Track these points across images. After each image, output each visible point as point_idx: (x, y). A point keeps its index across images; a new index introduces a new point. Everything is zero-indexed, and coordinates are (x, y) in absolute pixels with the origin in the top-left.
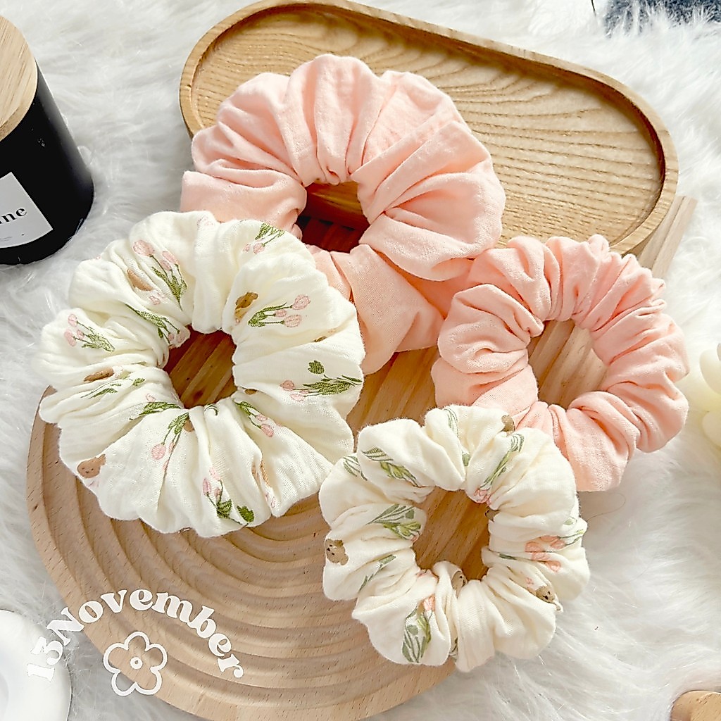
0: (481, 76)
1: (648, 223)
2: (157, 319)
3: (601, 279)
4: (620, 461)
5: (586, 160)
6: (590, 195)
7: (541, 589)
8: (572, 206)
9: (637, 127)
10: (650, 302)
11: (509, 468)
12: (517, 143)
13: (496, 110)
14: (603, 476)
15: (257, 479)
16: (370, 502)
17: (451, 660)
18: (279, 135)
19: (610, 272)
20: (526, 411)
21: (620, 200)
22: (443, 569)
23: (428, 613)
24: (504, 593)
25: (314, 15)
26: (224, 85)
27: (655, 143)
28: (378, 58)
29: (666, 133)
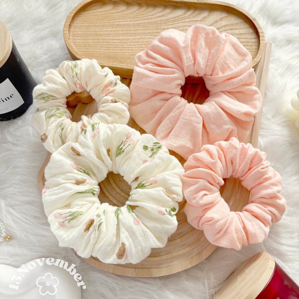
0: (179, 12)
9: (243, 20)
25: (108, 1)
26: (81, 35)
27: (252, 24)
28: (137, 12)
29: (255, 19)
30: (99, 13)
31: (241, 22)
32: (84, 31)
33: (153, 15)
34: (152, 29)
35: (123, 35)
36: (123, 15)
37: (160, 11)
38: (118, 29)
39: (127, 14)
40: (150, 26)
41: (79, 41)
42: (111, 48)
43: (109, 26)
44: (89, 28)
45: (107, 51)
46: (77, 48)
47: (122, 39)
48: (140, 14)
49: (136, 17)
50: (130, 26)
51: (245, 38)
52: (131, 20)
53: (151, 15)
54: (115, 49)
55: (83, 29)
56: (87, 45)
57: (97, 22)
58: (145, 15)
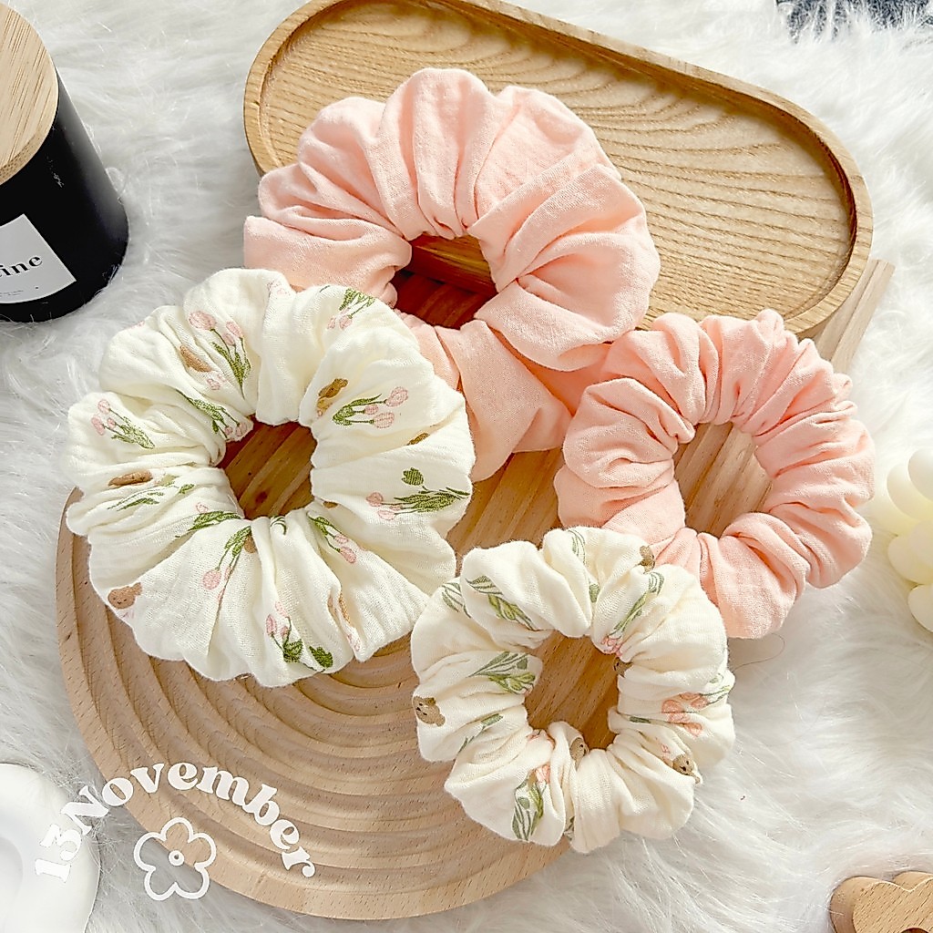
0: (628, 95)
1: (832, 298)
2: (213, 409)
3: (770, 371)
4: (785, 601)
5: (759, 211)
6: (761, 257)
7: (678, 759)
8: (738, 271)
9: (824, 171)
10: (832, 405)
11: (645, 612)
12: (674, 185)
13: (645, 140)
14: (761, 619)
15: (334, 614)
16: (474, 648)
17: (565, 839)
18: (368, 174)
19: (783, 360)
20: (670, 540)
21: (799, 265)
22: (560, 731)
23: (542, 786)
24: (634, 764)
25: (416, 5)
27: (845, 192)
29: (860, 180)
31: (815, 178)
33: (546, 84)
39: (462, 64)
41: (286, 115)
48: (503, 71)
51: (805, 234)
55: (313, 82)
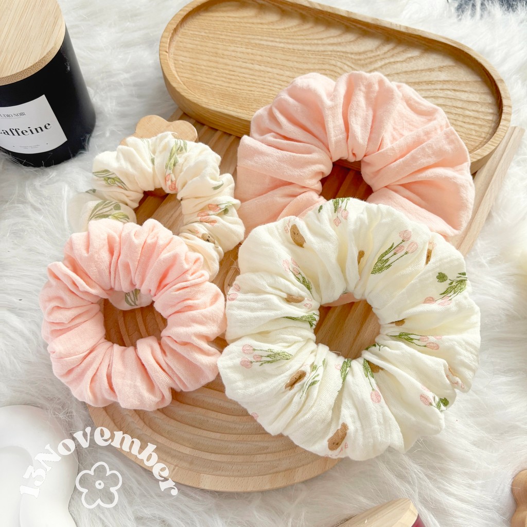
0: (369, 45)
1: (492, 142)
5: (448, 100)
9: (481, 78)
25: (250, 2)
26: (190, 50)
27: (494, 88)
28: (295, 29)
29: (502, 81)
30: (231, 20)
31: (476, 82)
32: (197, 45)
33: (322, 39)
34: (314, 63)
35: (260, 63)
36: (269, 30)
37: (336, 35)
38: (254, 51)
39: (277, 29)
40: (311, 56)
41: (183, 58)
42: (235, 81)
43: (242, 44)
44: (207, 41)
45: (226, 84)
46: (178, 70)
47: (256, 70)
48: (299, 33)
49: (292, 37)
50: (277, 50)
51: (473, 111)
52: (281, 40)
53: (317, 39)
54: (241, 83)
55: (196, 40)
56: (196, 69)
57: (223, 33)
58: (308, 38)
